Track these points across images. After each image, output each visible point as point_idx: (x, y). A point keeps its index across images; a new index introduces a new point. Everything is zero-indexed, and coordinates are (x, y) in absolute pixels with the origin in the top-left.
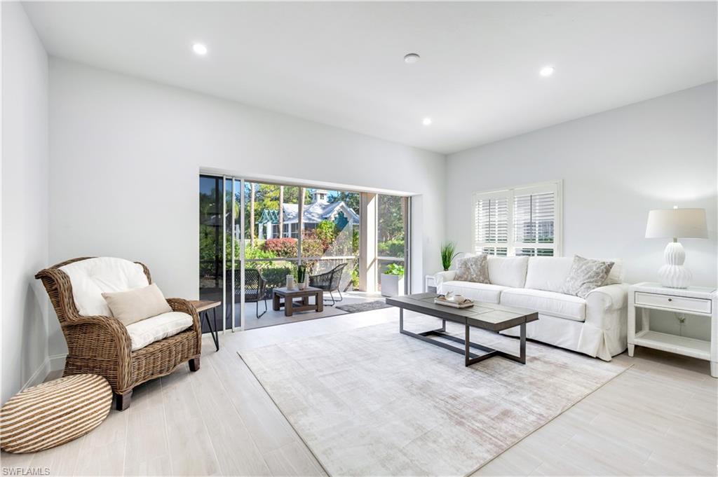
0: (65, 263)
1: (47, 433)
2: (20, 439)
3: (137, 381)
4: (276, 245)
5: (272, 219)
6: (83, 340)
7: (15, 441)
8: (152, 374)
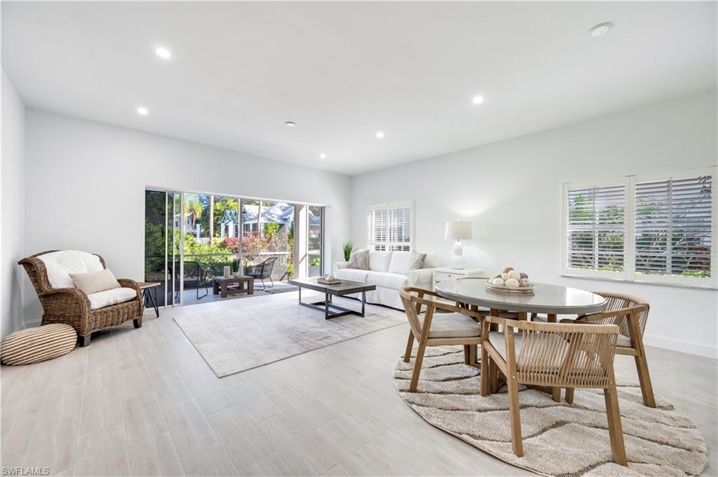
0: (40, 254)
1: (35, 353)
2: (18, 356)
3: (94, 329)
4: (234, 243)
5: (233, 219)
6: (55, 304)
7: (15, 357)
8: (105, 326)
